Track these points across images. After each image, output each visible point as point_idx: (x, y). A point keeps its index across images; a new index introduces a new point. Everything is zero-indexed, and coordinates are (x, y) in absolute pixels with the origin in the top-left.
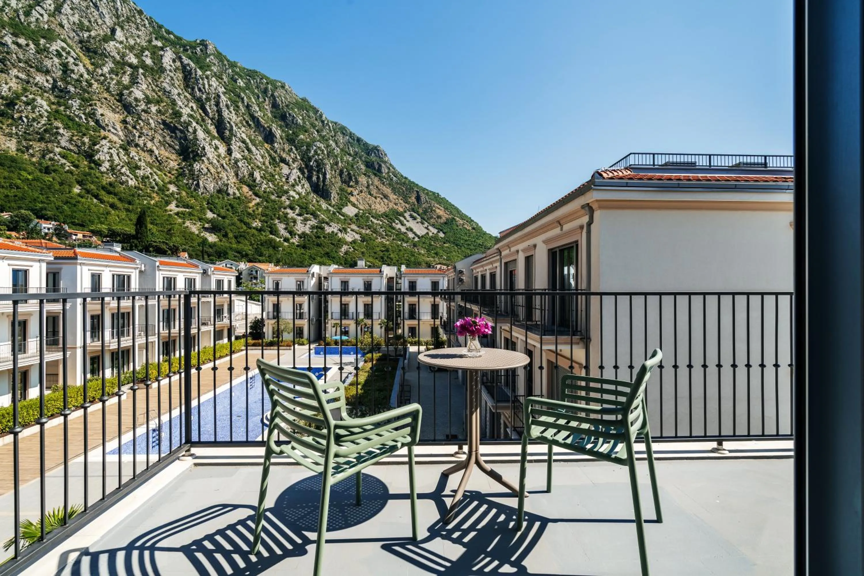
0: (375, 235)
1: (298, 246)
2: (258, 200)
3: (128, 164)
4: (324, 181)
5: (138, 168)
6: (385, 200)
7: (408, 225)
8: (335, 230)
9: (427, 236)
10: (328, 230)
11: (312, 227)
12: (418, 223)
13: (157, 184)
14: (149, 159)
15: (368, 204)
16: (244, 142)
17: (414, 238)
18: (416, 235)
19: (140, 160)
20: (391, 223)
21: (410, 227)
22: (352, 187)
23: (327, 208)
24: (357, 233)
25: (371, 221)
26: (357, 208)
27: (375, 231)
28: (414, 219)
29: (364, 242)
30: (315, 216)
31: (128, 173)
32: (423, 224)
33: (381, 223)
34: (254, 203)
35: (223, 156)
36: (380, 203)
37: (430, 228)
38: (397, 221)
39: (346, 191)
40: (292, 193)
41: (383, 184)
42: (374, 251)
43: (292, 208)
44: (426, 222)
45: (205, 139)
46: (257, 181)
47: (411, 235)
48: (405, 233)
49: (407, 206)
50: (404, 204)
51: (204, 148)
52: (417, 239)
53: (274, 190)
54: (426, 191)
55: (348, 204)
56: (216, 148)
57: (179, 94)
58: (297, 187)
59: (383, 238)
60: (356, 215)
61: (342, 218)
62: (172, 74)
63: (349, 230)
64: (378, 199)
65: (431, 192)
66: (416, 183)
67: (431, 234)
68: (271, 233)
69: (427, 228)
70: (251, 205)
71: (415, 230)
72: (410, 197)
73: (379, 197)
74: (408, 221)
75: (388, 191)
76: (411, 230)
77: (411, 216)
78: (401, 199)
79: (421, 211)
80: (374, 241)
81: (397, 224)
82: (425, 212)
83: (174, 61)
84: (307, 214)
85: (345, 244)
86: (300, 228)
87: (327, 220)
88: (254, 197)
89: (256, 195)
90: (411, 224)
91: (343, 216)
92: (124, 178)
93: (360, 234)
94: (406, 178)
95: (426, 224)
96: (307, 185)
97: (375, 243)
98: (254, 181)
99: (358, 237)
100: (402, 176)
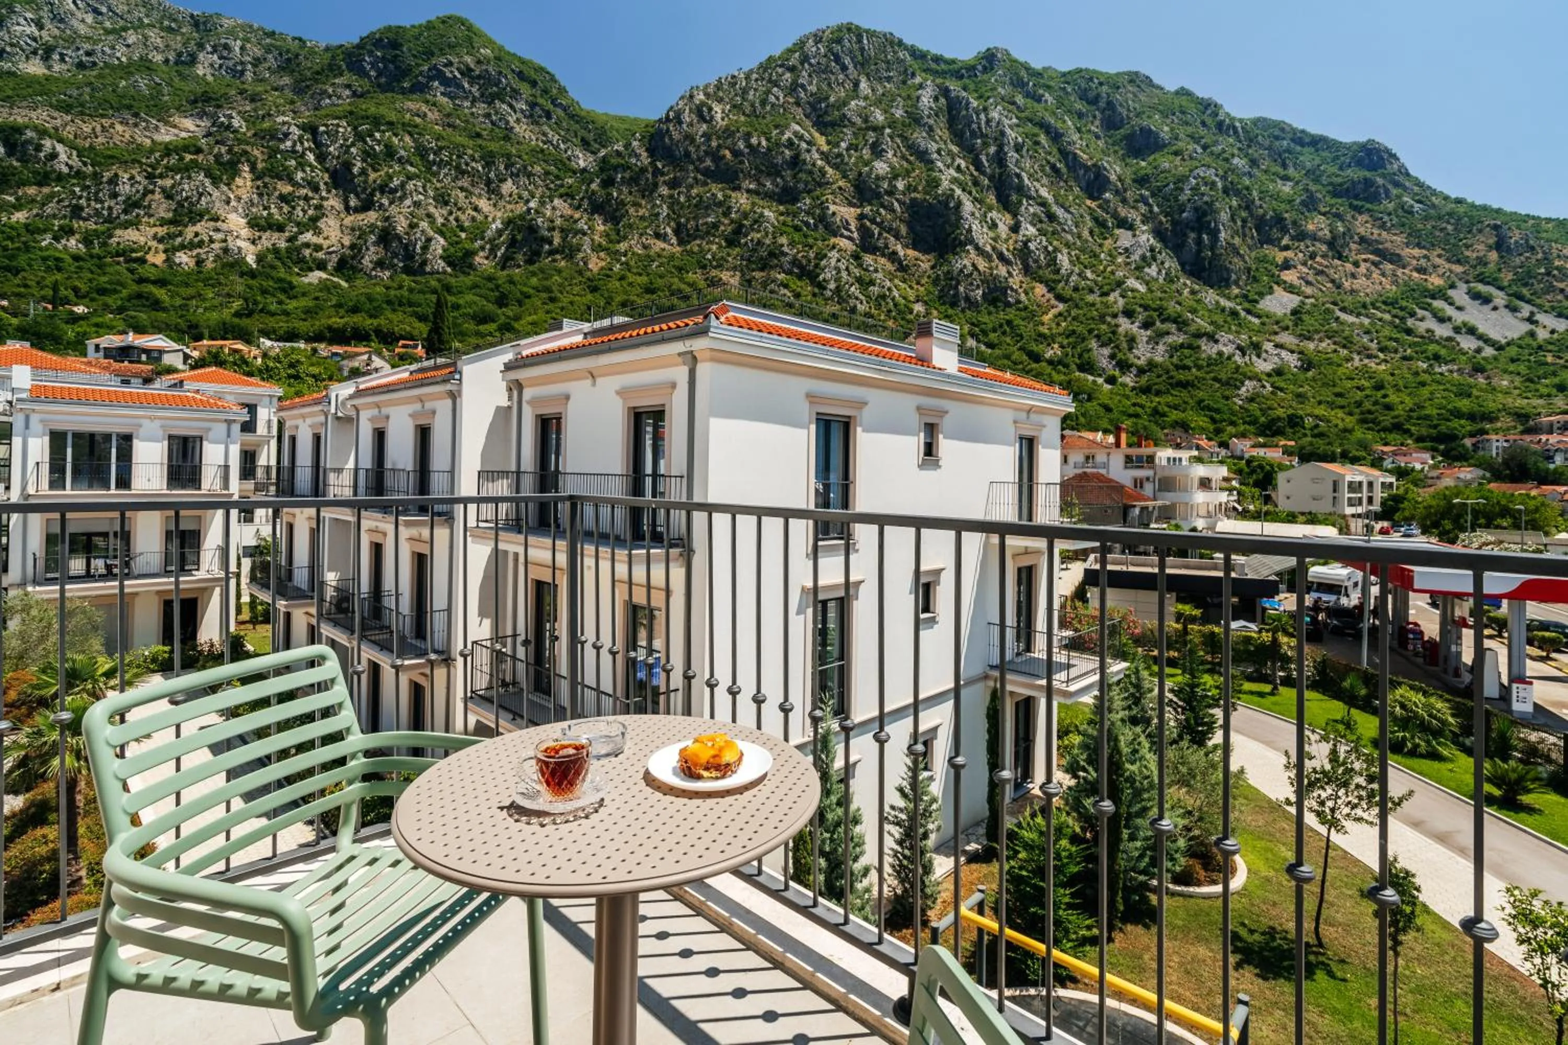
0: (1344, 352)
1: (1133, 389)
2: (1061, 307)
3: (859, 280)
4: (1212, 248)
5: (872, 283)
6: (1388, 267)
7: (1459, 318)
8: (1227, 350)
9: (1529, 340)
10: (1209, 349)
11: (1174, 349)
12: (1495, 308)
13: (895, 305)
14: (890, 267)
15: (1333, 281)
16: (1044, 204)
17: (1479, 351)
18: (1487, 341)
19: (876, 271)
20: (1402, 319)
21: (1465, 324)
22: (1287, 248)
23: (1217, 303)
24: (1292, 352)
25: (1337, 319)
26: (1298, 294)
27: (1347, 343)
28: (1486, 300)
29: (1308, 370)
30: (1180, 323)
31: (857, 293)
32: (1514, 310)
33: (1366, 321)
34: (1053, 312)
35: (1004, 236)
36: (1368, 277)
37: (1539, 317)
38: (1420, 313)
39: (1273, 262)
40: (1132, 283)
41: (1383, 226)
42: (1337, 390)
43: (1129, 314)
44: (1522, 304)
45: (973, 214)
46: (1063, 271)
47: (1468, 343)
48: (1449, 339)
49: (1459, 269)
50: (1447, 266)
51: (970, 230)
52: (1489, 351)
53: (1096, 282)
54: (1531, 222)
55: (1275, 287)
56: (994, 226)
57: (939, 152)
58: (1147, 270)
59: (1369, 357)
60: (1295, 312)
61: (1256, 321)
62: (931, 122)
63: (1268, 346)
64: (1363, 268)
65: (1549, 220)
66: (1495, 206)
67: (1542, 335)
68: (1082, 368)
69: (1531, 320)
70: (1046, 318)
71: (1482, 329)
72: (1467, 247)
73: (1365, 260)
74: (1460, 309)
75: (1394, 240)
76: (1472, 331)
77: (1476, 296)
78: (1439, 256)
79: (1507, 277)
80: (1339, 365)
81: (1422, 319)
82: (1525, 278)
83: (936, 99)
84: (1163, 322)
85: (1250, 379)
86: (1142, 354)
87: (1210, 329)
88: (1053, 302)
89: (1059, 298)
90: (1476, 315)
91: (1259, 317)
92: (852, 302)
93: (1301, 353)
94: (1459, 201)
95: (1526, 310)
96: (1171, 264)
97: (1341, 371)
98: (1057, 271)
99: (1292, 360)
100: (1446, 198)
